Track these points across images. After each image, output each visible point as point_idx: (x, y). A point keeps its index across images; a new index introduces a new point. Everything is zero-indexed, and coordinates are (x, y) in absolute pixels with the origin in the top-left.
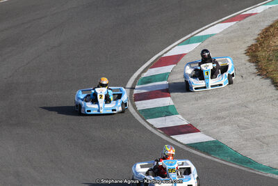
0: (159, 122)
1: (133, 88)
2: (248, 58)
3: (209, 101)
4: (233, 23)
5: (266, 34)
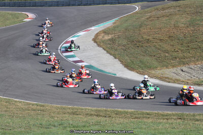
0: (71, 59)
1: (60, 50)
2: (93, 42)
3: (85, 54)
4: (85, 32)
5: (97, 35)
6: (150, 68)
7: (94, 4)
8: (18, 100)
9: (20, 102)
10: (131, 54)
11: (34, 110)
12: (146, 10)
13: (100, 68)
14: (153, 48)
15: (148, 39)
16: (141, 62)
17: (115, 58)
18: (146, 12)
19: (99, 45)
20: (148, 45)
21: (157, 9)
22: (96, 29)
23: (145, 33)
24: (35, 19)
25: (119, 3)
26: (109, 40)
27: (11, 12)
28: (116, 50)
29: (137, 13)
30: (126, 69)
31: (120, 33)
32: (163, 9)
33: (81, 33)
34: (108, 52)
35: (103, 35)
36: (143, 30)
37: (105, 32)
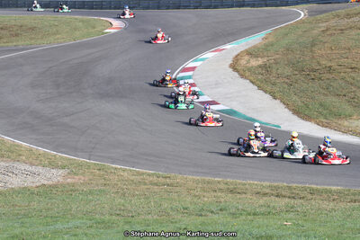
2: (231, 69)
3: (219, 90)
6: (339, 116)
7: (223, 6)
8: (119, 167)
9: (124, 170)
10: (303, 91)
11: (156, 184)
12: (319, 17)
13: (249, 115)
14: (340, 82)
15: (330, 67)
16: (321, 105)
17: (275, 98)
18: (318, 21)
19: (242, 76)
20: (331, 76)
21: (338, 16)
22: (233, 48)
23: (322, 56)
24: (125, 29)
25: (267, 6)
26: (260, 66)
27: (80, 17)
28: (274, 84)
29: (302, 21)
30: (295, 117)
31: (277, 56)
32: (348, 16)
33: (209, 55)
34: (260, 88)
35: (247, 58)
36: (318, 51)
37: (251, 53)
